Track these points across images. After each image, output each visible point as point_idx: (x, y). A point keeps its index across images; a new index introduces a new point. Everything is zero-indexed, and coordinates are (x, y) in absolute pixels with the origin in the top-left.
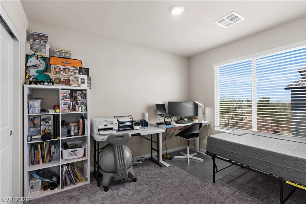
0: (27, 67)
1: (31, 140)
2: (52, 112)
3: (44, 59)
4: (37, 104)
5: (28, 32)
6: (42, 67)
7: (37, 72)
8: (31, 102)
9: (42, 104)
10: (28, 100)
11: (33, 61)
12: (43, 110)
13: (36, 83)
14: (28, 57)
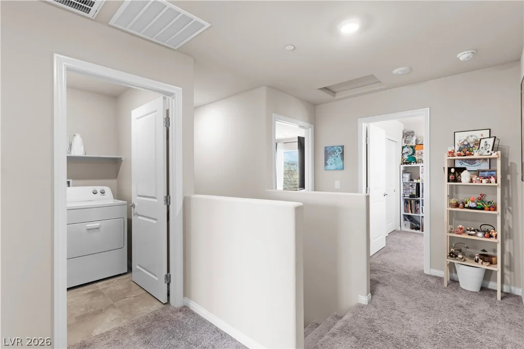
0: (403, 154)
1: (404, 197)
2: (415, 181)
3: (412, 147)
4: (407, 176)
5: (403, 133)
6: (411, 153)
7: (408, 156)
8: (404, 175)
9: (411, 176)
10: (403, 173)
11: (406, 150)
12: (412, 180)
13: (407, 163)
14: (403, 147)
